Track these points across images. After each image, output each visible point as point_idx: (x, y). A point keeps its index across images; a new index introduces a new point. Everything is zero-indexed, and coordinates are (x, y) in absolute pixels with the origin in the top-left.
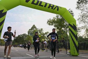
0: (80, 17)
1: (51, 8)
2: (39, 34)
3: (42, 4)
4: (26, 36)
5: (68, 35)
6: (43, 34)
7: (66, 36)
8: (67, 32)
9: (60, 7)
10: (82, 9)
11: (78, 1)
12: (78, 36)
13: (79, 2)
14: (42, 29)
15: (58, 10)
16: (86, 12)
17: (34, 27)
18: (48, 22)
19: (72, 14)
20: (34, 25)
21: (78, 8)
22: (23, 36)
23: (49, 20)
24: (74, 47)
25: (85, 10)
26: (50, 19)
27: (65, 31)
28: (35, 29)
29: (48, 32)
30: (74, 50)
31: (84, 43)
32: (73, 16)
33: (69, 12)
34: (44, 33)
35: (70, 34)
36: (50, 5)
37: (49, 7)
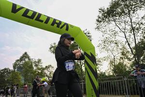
0: (101, 42)
1: (56, 25)
2: (35, 68)
3: (40, 19)
4: (10, 73)
5: (84, 70)
6: (42, 68)
7: (80, 71)
8: (81, 66)
9: (71, 26)
10: (104, 30)
11: (97, 18)
12: (98, 72)
13: (100, 20)
14: (39, 61)
15: (67, 29)
16: (109, 36)
17: (25, 55)
18: (50, 49)
19: (90, 37)
20: (26, 53)
21: (98, 28)
22: (4, 73)
23: (53, 45)
24: (92, 90)
25: (108, 32)
26: (55, 44)
27: (79, 63)
28: (27, 60)
29: (51, 66)
30: (93, 96)
31: (107, 83)
32: (91, 40)
33: (85, 34)
34: (44, 67)
35: (86, 69)
36: (55, 20)
37: (53, 24)
